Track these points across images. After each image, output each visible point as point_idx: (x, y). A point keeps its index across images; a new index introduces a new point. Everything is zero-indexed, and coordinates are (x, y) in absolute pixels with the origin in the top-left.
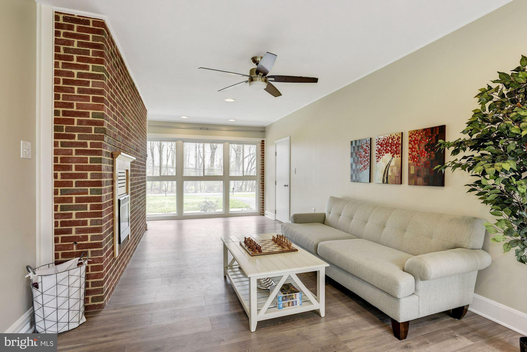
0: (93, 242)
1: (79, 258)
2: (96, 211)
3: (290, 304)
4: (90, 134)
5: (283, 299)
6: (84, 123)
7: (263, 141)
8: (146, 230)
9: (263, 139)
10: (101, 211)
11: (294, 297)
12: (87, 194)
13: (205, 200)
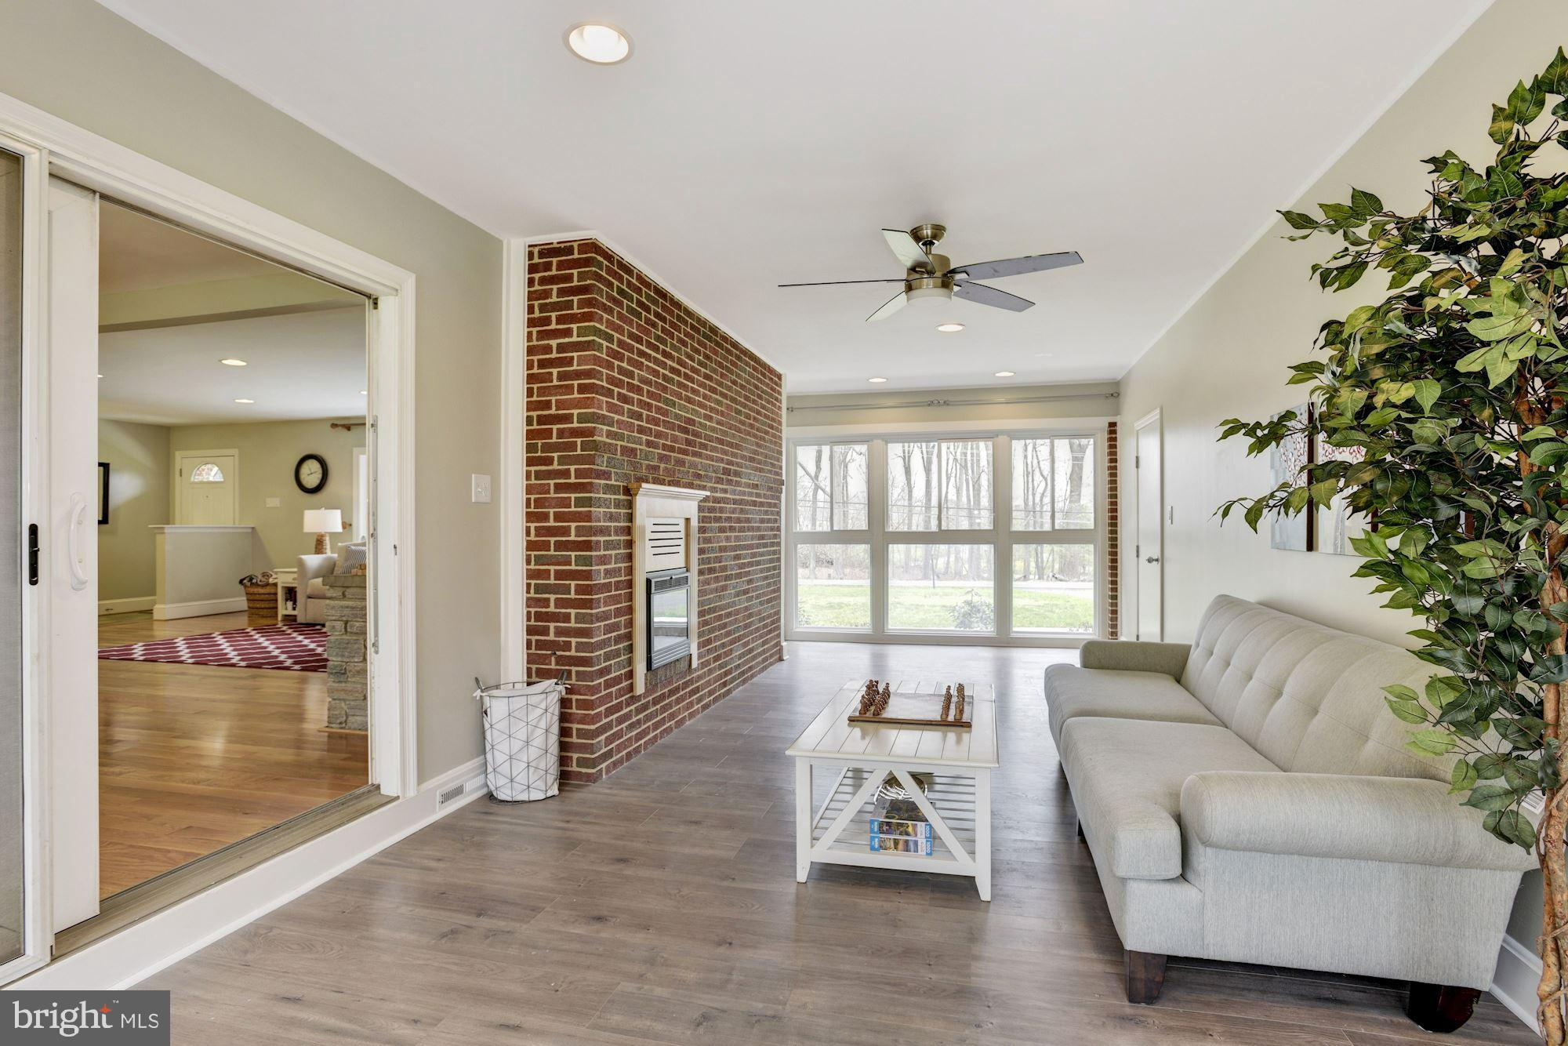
0: (579, 654)
1: (556, 680)
2: (583, 597)
3: (901, 846)
4: (575, 453)
5: (880, 827)
6: (566, 434)
7: (1113, 425)
8: (781, 659)
9: (1112, 420)
10: (591, 597)
11: (910, 829)
12: (571, 565)
13: (968, 598)
